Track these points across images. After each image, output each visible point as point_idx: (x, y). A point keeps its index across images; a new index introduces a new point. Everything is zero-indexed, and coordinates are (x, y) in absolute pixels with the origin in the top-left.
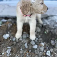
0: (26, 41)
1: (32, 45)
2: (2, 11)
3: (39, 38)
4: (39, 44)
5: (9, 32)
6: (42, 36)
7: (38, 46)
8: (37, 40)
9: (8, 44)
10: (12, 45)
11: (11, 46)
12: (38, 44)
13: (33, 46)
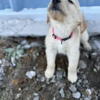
0: (62, 85)
1: (72, 92)
2: (22, 29)
3: (83, 80)
4: (83, 91)
5: (34, 68)
6: (89, 75)
7: (81, 95)
8: (80, 84)
9: (33, 88)
10: (40, 90)
11: (39, 92)
12: (81, 91)
13: (73, 94)
